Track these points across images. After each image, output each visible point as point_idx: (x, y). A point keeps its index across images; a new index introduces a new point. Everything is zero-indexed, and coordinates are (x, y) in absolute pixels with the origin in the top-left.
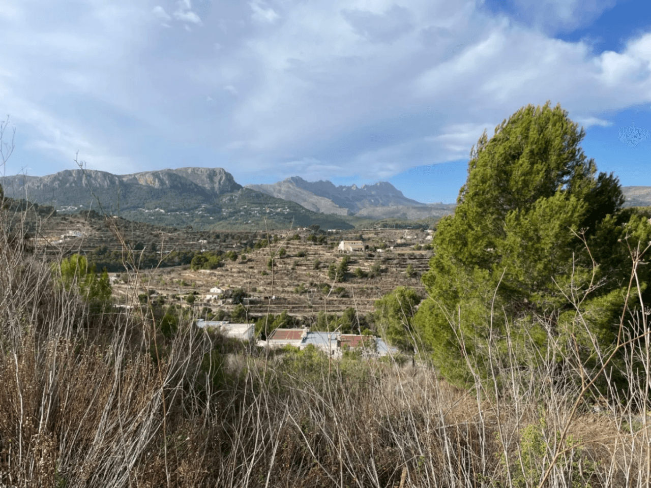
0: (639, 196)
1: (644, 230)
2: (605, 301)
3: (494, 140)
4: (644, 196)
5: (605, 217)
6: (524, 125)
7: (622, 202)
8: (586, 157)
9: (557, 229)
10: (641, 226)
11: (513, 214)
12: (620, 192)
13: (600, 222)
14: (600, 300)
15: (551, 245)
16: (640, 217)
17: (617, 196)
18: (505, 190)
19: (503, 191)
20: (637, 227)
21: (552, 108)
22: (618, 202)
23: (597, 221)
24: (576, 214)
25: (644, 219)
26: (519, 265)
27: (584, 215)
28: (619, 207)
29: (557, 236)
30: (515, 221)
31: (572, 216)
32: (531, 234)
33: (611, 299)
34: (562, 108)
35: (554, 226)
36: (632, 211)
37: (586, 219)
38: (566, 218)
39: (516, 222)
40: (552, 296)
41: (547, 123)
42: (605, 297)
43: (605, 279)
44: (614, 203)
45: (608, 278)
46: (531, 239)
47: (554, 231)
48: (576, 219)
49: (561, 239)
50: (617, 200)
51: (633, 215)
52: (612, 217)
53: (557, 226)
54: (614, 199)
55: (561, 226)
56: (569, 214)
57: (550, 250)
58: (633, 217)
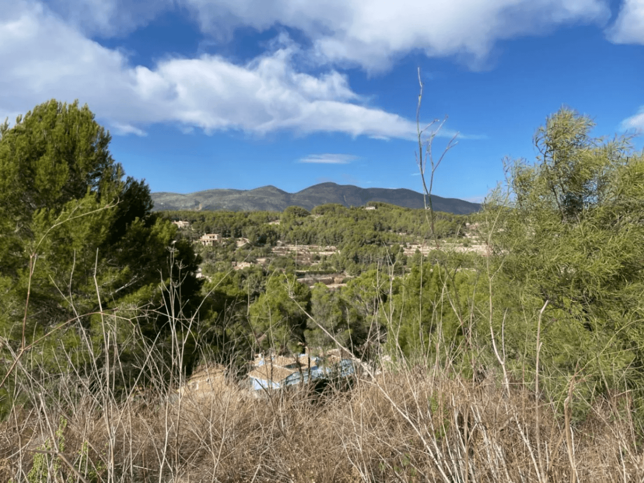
0: (170, 202)
1: (168, 232)
2: (135, 298)
3: (15, 131)
4: (174, 202)
5: (134, 220)
6: (48, 120)
7: (151, 207)
8: (114, 161)
9: (88, 231)
10: (165, 228)
11: (41, 213)
12: (149, 198)
13: (130, 224)
14: (131, 297)
15: (82, 247)
16: (164, 220)
17: (147, 201)
18: (31, 188)
19: (29, 189)
20: (162, 228)
21: (80, 107)
22: (148, 207)
23: (127, 224)
24: (107, 217)
25: (168, 222)
26: (49, 268)
27: (115, 217)
28: (148, 211)
29: (88, 239)
30: (44, 220)
31: (103, 218)
32: (62, 235)
33: (140, 295)
34: (90, 109)
35: (85, 229)
36: (158, 215)
37: (116, 221)
38: (97, 221)
39: (45, 222)
40: (86, 298)
41: (73, 122)
42: (135, 294)
43: (136, 277)
44: (144, 207)
45: (139, 276)
46: (62, 241)
47: (85, 233)
48: (107, 221)
49: (92, 241)
50: (146, 205)
51: (158, 218)
52: (140, 220)
53: (88, 228)
54: (145, 202)
55: (91, 228)
56: (100, 217)
57: (82, 252)
58: (159, 220)
